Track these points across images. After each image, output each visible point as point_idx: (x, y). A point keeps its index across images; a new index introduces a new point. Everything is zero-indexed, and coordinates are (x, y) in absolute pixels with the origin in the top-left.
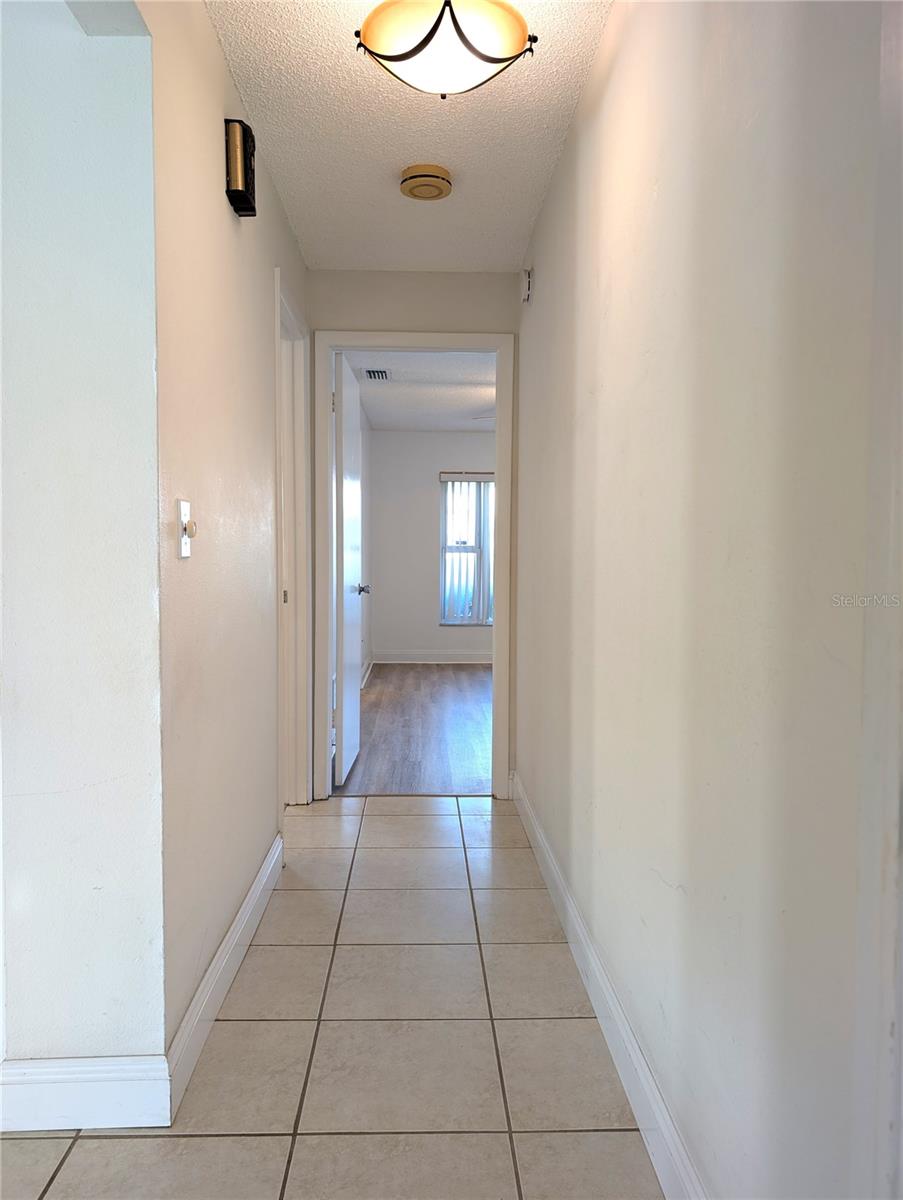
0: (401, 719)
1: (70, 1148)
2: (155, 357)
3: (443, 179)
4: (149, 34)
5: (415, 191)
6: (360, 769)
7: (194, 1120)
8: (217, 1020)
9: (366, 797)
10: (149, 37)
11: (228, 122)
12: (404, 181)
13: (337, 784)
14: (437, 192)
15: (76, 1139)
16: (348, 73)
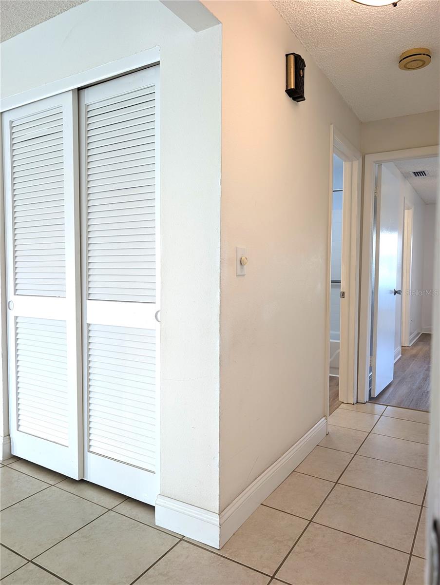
0: (427, 366)
1: (177, 543)
2: (220, 178)
3: (424, 54)
4: (221, 23)
5: (408, 66)
6: (391, 389)
7: (231, 551)
8: (262, 504)
9: (387, 406)
10: (221, 24)
11: (287, 55)
12: (401, 61)
13: (372, 396)
14: (421, 63)
15: (181, 540)
16: (351, 10)
